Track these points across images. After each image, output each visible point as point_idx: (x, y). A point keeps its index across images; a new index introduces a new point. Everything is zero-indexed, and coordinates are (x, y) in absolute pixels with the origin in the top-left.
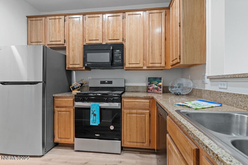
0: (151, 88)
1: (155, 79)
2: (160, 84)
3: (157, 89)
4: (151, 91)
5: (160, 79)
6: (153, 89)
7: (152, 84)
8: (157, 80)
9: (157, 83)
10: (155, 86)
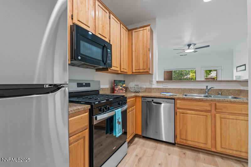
0: (117, 89)
1: (120, 81)
2: (124, 85)
3: (122, 90)
4: (117, 91)
5: (124, 81)
6: (119, 89)
7: (118, 85)
8: (122, 82)
9: (122, 84)
10: (121, 87)
